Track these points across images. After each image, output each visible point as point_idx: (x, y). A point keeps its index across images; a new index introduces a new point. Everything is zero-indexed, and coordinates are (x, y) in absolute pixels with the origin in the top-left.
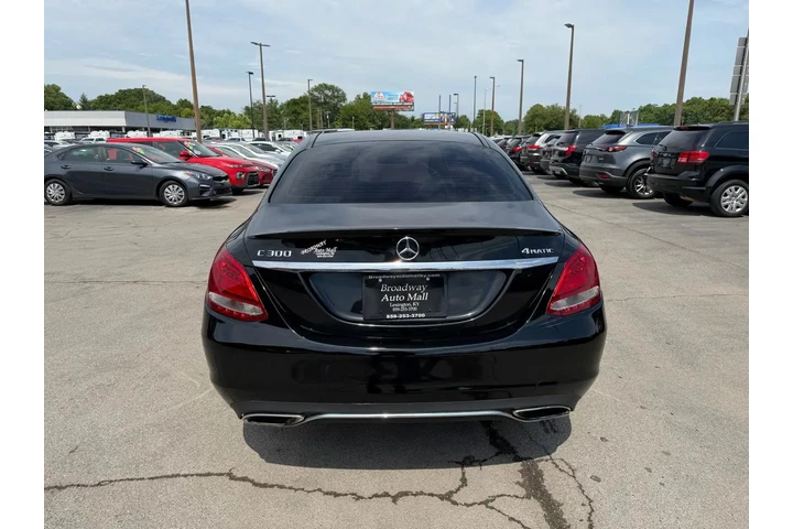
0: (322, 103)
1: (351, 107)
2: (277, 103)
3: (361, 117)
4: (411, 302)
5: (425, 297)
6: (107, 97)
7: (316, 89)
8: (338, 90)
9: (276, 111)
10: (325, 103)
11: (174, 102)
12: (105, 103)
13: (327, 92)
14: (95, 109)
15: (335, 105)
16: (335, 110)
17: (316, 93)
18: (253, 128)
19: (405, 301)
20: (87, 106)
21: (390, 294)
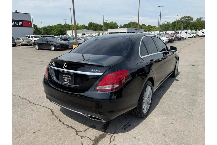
0: (184, 22)
1: (194, 22)
2: (169, 23)
3: (198, 25)
4: (68, 79)
5: (71, 79)
6: (126, 25)
7: (183, 18)
8: (190, 17)
9: (169, 25)
10: (185, 22)
11: (141, 25)
12: (125, 26)
13: (187, 19)
14: (123, 28)
15: (189, 22)
16: (188, 23)
17: (182, 19)
18: (158, 31)
19: (67, 79)
20: (121, 27)
21: (65, 77)
